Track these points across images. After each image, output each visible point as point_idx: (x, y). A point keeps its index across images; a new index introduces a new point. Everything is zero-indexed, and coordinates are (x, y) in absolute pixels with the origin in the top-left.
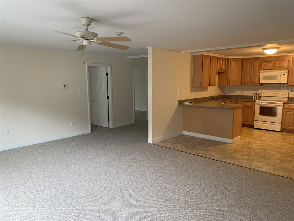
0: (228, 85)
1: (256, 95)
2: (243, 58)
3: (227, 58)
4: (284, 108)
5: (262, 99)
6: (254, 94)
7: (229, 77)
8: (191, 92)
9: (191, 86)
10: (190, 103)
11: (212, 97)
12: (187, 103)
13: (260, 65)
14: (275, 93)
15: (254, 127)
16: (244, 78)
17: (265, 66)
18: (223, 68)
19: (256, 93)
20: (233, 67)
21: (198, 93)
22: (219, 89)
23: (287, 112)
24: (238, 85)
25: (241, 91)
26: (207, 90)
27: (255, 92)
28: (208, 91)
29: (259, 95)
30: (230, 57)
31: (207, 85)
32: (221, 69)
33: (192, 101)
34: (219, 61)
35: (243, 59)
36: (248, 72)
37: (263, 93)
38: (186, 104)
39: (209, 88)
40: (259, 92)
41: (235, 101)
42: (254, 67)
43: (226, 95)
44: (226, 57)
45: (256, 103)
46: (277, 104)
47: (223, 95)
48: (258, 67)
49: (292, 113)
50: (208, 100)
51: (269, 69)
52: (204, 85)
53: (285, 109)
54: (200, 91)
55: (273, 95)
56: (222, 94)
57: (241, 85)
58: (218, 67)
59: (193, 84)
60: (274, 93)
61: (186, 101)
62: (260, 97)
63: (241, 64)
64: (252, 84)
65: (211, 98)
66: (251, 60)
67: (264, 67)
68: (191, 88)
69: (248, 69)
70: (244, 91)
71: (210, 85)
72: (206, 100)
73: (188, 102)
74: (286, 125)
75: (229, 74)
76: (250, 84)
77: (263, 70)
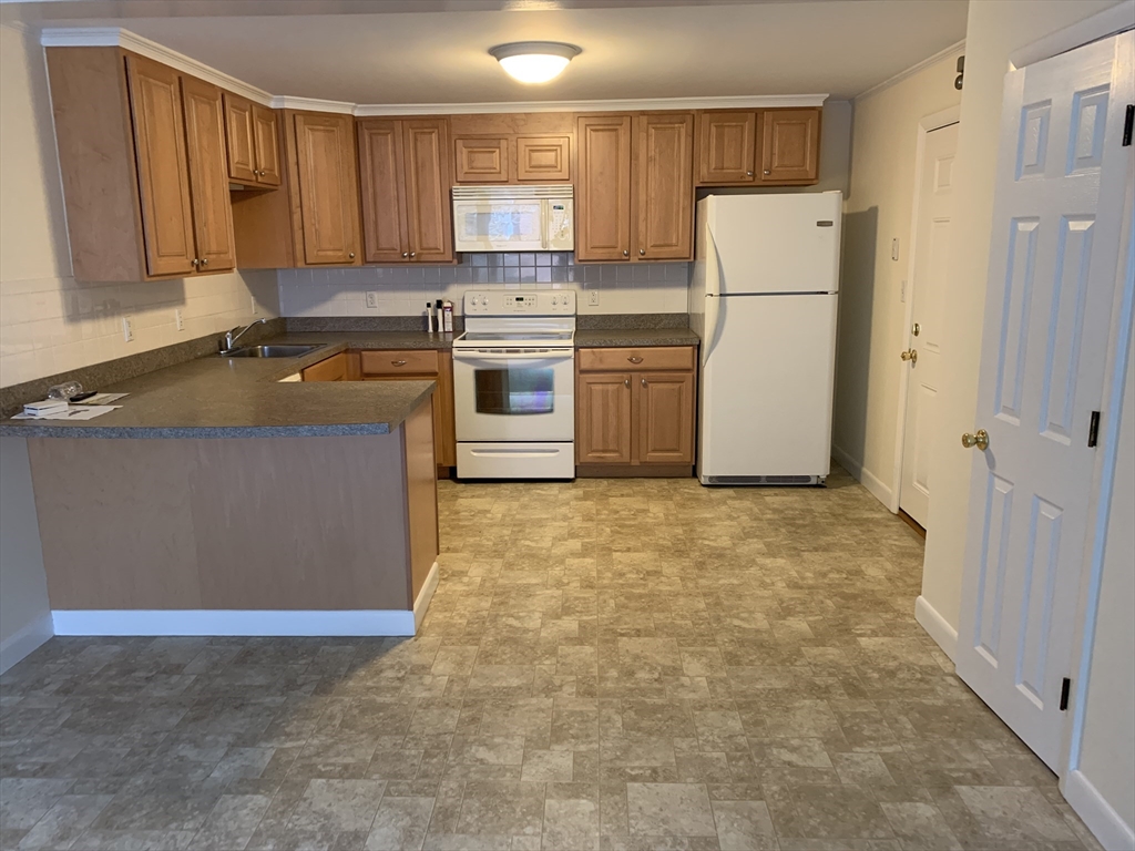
0: (300, 264)
1: (440, 311)
2: (356, 114)
3: (272, 105)
4: (579, 371)
5: (467, 330)
6: (429, 305)
7: (297, 217)
8: (74, 316)
9: (62, 273)
10: (74, 400)
11: (219, 339)
12: (54, 410)
13: (449, 156)
14: (522, 299)
15: (459, 476)
16: (376, 223)
17: (470, 161)
18: (263, 164)
19: (439, 304)
20: (311, 162)
21: (123, 320)
22: (250, 289)
23: (594, 387)
24: (349, 262)
25: (362, 296)
26: (179, 300)
27: (433, 297)
28: (189, 301)
29: (451, 309)
30: (292, 103)
31: (184, 263)
32: (251, 167)
33: (88, 382)
34: (234, 116)
35: (357, 123)
36: (393, 193)
37: (471, 297)
38: (41, 414)
39: (192, 284)
40: (452, 294)
41: (346, 351)
42: (417, 169)
43: (285, 318)
44: (264, 96)
45: (455, 352)
46: (551, 353)
47: (274, 321)
48: (436, 169)
49: (610, 387)
50: (197, 358)
51: (489, 178)
52: (161, 265)
53: (582, 372)
54: (139, 308)
55: (515, 308)
56: (265, 316)
57: (365, 261)
58: (235, 156)
59: (77, 261)
60: (517, 299)
61: (41, 389)
62: (459, 322)
63: (352, 150)
64: (419, 255)
65: (213, 346)
66: (398, 126)
67: (466, 169)
68: (65, 289)
69: (392, 177)
70: (376, 295)
71: (200, 268)
72: (188, 361)
73: (57, 395)
74: (594, 447)
75: (295, 201)
76: (410, 256)
77: (462, 183)
